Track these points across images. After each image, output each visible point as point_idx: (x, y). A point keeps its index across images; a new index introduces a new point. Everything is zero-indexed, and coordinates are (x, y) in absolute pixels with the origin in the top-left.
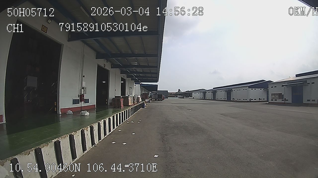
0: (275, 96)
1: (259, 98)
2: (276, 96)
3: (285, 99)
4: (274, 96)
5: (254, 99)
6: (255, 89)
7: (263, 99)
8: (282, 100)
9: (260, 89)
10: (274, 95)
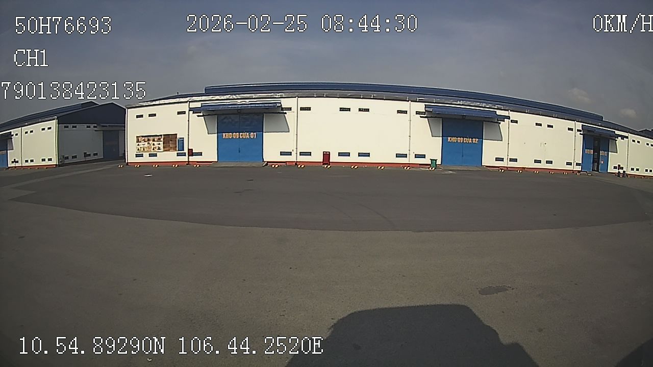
0: (148, 143)
1: (85, 153)
2: (155, 143)
3: (189, 149)
4: (146, 143)
5: (70, 158)
6: (73, 127)
7: (95, 155)
8: (177, 153)
9: (88, 127)
10: (146, 139)
